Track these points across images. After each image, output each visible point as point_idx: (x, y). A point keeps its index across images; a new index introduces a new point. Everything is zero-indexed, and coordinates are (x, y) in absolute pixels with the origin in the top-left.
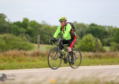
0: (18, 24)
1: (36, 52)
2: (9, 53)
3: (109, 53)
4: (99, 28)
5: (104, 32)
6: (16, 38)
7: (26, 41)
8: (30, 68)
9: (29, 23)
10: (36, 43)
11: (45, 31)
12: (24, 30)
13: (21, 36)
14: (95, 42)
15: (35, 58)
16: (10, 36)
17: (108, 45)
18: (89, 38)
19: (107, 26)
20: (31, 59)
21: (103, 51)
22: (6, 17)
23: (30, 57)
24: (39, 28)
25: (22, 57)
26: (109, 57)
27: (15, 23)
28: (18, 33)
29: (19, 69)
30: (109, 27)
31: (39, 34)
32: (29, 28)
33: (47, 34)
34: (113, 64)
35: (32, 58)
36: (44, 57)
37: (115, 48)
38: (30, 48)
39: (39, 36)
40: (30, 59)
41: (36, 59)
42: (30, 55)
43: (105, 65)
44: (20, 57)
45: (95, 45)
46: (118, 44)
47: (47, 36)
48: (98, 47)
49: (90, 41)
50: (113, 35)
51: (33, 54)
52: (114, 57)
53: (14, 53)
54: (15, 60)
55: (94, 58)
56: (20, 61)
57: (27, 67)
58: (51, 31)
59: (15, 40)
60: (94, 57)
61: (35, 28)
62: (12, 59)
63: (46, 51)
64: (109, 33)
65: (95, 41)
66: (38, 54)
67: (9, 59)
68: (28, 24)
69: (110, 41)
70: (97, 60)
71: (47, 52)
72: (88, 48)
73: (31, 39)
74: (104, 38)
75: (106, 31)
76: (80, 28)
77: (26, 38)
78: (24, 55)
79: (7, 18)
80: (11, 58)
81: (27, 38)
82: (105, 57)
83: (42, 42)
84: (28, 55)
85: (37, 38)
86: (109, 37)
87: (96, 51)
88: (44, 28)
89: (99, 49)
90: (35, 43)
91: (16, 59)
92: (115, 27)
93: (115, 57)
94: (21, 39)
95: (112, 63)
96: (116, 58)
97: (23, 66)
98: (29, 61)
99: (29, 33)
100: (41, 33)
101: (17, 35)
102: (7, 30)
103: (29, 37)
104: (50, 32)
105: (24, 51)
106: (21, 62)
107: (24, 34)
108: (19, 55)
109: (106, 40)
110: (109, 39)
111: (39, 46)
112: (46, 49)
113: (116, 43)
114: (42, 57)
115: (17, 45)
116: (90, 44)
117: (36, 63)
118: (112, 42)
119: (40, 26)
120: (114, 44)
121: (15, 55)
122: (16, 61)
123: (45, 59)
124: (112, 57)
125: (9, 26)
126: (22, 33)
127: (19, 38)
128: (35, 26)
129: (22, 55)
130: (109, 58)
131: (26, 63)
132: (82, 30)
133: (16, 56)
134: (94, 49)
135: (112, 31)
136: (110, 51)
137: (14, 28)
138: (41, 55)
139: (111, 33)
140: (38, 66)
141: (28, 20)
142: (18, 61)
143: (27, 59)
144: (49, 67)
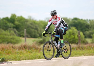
1: (23, 45)
3: (91, 45)
4: (82, 21)
5: (86, 25)
6: (4, 32)
7: (13, 34)
8: (18, 60)
10: (24, 37)
11: (31, 25)
12: (12, 25)
14: (78, 35)
15: (23, 50)
17: (90, 37)
18: (73, 31)
19: (88, 20)
20: (19, 51)
23: (18, 50)
24: (26, 23)
25: (10, 50)
26: (91, 48)
28: (6, 28)
30: (90, 20)
31: (26, 29)
32: (17, 23)
33: (33, 28)
36: (31, 49)
38: (17, 42)
39: (25, 30)
40: (18, 52)
41: (24, 51)
42: (18, 48)
44: (8, 50)
45: (78, 38)
47: (33, 30)
48: (81, 39)
49: (73, 34)
51: (21, 47)
53: (3, 47)
55: (77, 50)
57: (15, 59)
58: (37, 25)
59: (3, 35)
60: (77, 48)
61: (22, 23)
63: (32, 43)
64: (90, 26)
66: (25, 47)
68: (16, 20)
69: (92, 33)
70: (80, 51)
71: (34, 45)
72: (71, 41)
73: (19, 33)
74: (86, 30)
75: (88, 24)
77: (13, 32)
78: (12, 48)
81: (15, 32)
83: (29, 36)
84: (16, 48)
85: (24, 32)
86: (91, 30)
87: (79, 43)
88: (30, 22)
89: (81, 41)
90: (22, 36)
91: (5, 52)
94: (9, 33)
95: (93, 54)
98: (17, 53)
99: (17, 27)
100: (28, 27)
101: (5, 30)
103: (17, 31)
104: (36, 26)
106: (9, 54)
107: (12, 28)
108: (8, 48)
109: (87, 33)
110: (90, 31)
111: (26, 39)
112: (32, 42)
114: (29, 50)
115: (6, 39)
116: (73, 37)
117: (23, 56)
119: (26, 21)
121: (4, 48)
122: (5, 53)
123: (31, 51)
126: (11, 28)
127: (7, 32)
128: (22, 21)
129: (10, 49)
131: (14, 56)
133: (5, 50)
134: (77, 42)
136: (92, 43)
138: (28, 48)
139: (92, 26)
140: (25, 58)
141: (16, 16)
142: (7, 54)
143: (15, 51)
144: (35, 58)
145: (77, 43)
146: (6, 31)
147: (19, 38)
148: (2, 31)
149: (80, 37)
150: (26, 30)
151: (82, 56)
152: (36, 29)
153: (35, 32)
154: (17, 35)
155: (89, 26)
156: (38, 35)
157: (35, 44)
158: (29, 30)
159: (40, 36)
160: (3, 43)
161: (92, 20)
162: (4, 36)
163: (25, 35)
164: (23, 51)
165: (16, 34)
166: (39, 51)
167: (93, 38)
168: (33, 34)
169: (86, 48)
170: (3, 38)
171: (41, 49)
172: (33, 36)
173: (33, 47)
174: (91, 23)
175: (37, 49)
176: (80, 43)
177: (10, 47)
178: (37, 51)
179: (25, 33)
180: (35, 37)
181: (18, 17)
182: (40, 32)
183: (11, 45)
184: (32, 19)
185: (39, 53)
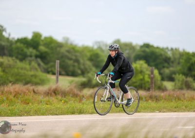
0: (24, 41)
1: (52, 89)
2: (8, 89)
3: (172, 93)
4: (157, 50)
5: (164, 57)
6: (20, 64)
7: (36, 69)
8: (43, 114)
9: (42, 41)
10: (54, 74)
11: (67, 54)
12: (34, 52)
13: (27, 62)
14: (149, 75)
15: (51, 98)
16: (9, 61)
17: (171, 79)
18: (141, 67)
19: (170, 48)
20: (45, 99)
21: (161, 89)
22: (4, 30)
23: (43, 96)
24: (58, 49)
25: (30, 95)
26: (172, 99)
27: (19, 41)
28: (23, 57)
29: (24, 115)
30: (172, 49)
31: (58, 60)
32: (42, 48)
33: (71, 59)
34: (178, 111)
35: (47, 99)
36: (66, 97)
37: (182, 84)
38: (42, 82)
39: (58, 62)
40: (43, 100)
41: (53, 99)
42: (42, 93)
43: (165, 112)
44: (26, 96)
45: (149, 80)
46: (186, 77)
47: (70, 62)
48: (155, 82)
49: (141, 72)
50: (179, 63)
51: (48, 91)
52: (179, 99)
53: (17, 90)
54: (18, 101)
55: (147, 101)
56: (26, 102)
57: (37, 113)
58: (78, 54)
59: (18, 68)
60: (148, 98)
61: (52, 48)
62: (13, 99)
63: (69, 87)
64: (172, 59)
65: (150, 73)
66: (56, 92)
67: (7, 99)
68: (41, 43)
69: (175, 73)
70: (153, 104)
71: (71, 90)
72: (137, 84)
73: (45, 67)
74: (164, 67)
75: (168, 56)
76: (126, 50)
77: (36, 66)
78: (32, 92)
79: (6, 31)
80: (11, 97)
81: (39, 65)
82: (165, 99)
83: (63, 73)
84: (39, 93)
85: (54, 66)
86: (172, 67)
88: (67, 49)
89: (155, 86)
90: (51, 73)
91: (19, 98)
92: (184, 50)
93: (182, 99)
94: (28, 67)
95: (176, 109)
96: (182, 101)
97: (31, 111)
98: (41, 102)
99: (43, 57)
100: (62, 57)
101: (21, 60)
102: (6, 52)
103: (42, 64)
104: (76, 56)
105: (34, 87)
107: (33, 58)
108: (25, 93)
109: (167, 71)
110: (171, 69)
111: (57, 78)
112: (69, 85)
113: (184, 77)
114: (62, 97)
115: (22, 76)
116: (141, 77)
117: (52, 107)
118: (177, 75)
119: (60, 45)
120: (180, 77)
121: (18, 93)
122: (20, 102)
123: (67, 100)
124: (177, 99)
125: (9, 44)
126: (31, 56)
127: (24, 65)
128: (53, 45)
129: (29, 94)
130: (172, 101)
131: (35, 106)
132: (128, 54)
133: (20, 95)
134: (147, 86)
135: (177, 56)
136: (174, 90)
137: (17, 48)
138: (60, 94)
139: (175, 59)
140: (55, 112)
141: (41, 36)
142: (23, 102)
143: (37, 99)
144: (73, 113)
145: (149, 89)
146: (24, 61)
147: (46, 76)
148: (16, 62)
149: (154, 79)
150: (59, 61)
151: (155, 112)
152: (77, 61)
153: (74, 66)
154: (41, 71)
155: (169, 59)
156: (79, 72)
157: (73, 88)
158: (64, 61)
159: (83, 73)
160: (17, 84)
161: (176, 49)
162: (20, 71)
163: (57, 71)
165: (40, 67)
166: (81, 101)
167: (177, 81)
168: (71, 69)
170: (18, 74)
171: (83, 96)
172: (70, 73)
173: (70, 93)
174: (173, 54)
176: (153, 90)
177: (29, 92)
179: (58, 67)
180: (73, 74)
181: (46, 38)
182: (82, 67)
183: (31, 87)
184: (69, 42)
185: (80, 104)
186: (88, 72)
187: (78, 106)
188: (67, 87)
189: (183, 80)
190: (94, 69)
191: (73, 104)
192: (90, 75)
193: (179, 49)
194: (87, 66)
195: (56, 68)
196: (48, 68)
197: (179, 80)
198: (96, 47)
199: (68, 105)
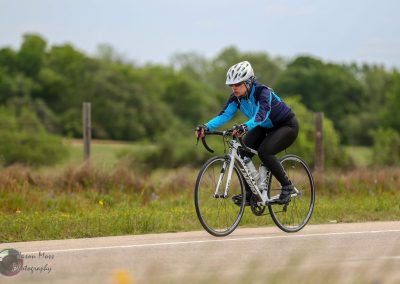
1: (75, 172)
3: (367, 174)
4: (330, 73)
5: (346, 88)
7: (34, 125)
8: (54, 236)
9: (48, 55)
10: (78, 136)
11: (110, 86)
12: (28, 83)
13: (12, 108)
15: (73, 195)
17: (365, 141)
19: (360, 65)
20: (58, 199)
21: (343, 165)
23: (52, 191)
24: (88, 75)
25: (21, 191)
26: (368, 190)
30: (366, 68)
31: (87, 101)
32: (48, 74)
33: (119, 99)
35: (62, 197)
36: (110, 191)
37: (391, 153)
38: (50, 158)
39: (87, 106)
40: (53, 200)
41: (78, 198)
42: (51, 184)
43: (351, 222)
44: (11, 194)
45: (312, 146)
47: (119, 107)
48: (326, 150)
50: (383, 101)
51: (64, 179)
52: (385, 188)
56: (11, 210)
57: (40, 233)
58: (136, 86)
61: (72, 74)
63: (115, 165)
64: (367, 91)
65: (313, 128)
66: (85, 180)
68: (45, 60)
69: (374, 126)
70: (322, 203)
71: (122, 173)
73: (58, 119)
74: (347, 112)
77: (33, 117)
78: (27, 182)
81: (41, 115)
82: (352, 191)
83: (102, 133)
84: (43, 184)
85: (79, 116)
86: (368, 110)
87: (316, 167)
88: (109, 73)
89: (326, 158)
90: (70, 134)
92: (395, 71)
93: (392, 188)
94: (12, 120)
95: (378, 214)
96: (393, 193)
97: (23, 229)
98: (49, 206)
99: (50, 95)
100: (97, 94)
103: (48, 112)
104: (132, 91)
105: (28, 169)
106: (14, 211)
107: (27, 98)
108: (7, 185)
109: (354, 122)
110: (366, 116)
111: (87, 146)
112: (116, 161)
113: (396, 135)
114: (100, 192)
117: (77, 218)
118: (381, 130)
119: (92, 65)
120: (385, 136)
123: (112, 199)
124: (380, 191)
126: (20, 94)
128: (73, 65)
129: (19, 187)
130: (368, 195)
131: (35, 217)
135: (379, 85)
136: (371, 167)
138: (95, 185)
139: (373, 91)
140: (84, 230)
141: (43, 43)
142: (4, 208)
143: (40, 199)
144: (128, 231)
145: (311, 168)
147: (60, 143)
149: (323, 142)
150: (89, 105)
151: (328, 223)
152: (134, 103)
153: (127, 116)
154: (47, 129)
156: (141, 129)
157: (126, 169)
158: (102, 105)
159: (151, 133)
161: (375, 67)
163: (87, 128)
164: (76, 198)
165: (43, 122)
166: (146, 200)
167: (378, 145)
168: (121, 122)
169: (348, 187)
171: (152, 189)
172: (119, 134)
173: (119, 182)
174: (369, 81)
175: (137, 189)
176: (322, 169)
177: (18, 181)
178: (135, 200)
179: (87, 119)
180: (127, 136)
181: (56, 49)
182: (148, 117)
183: (22, 171)
184: (114, 57)
185: (145, 208)
186: (163, 130)
187: (140, 212)
188: (112, 166)
189: (394, 142)
190: (177, 121)
191: (129, 208)
192: (167, 137)
193: (382, 67)
194: (159, 116)
195: (84, 122)
196: (63, 123)
197: (383, 144)
198: (178, 68)
199: (115, 213)
